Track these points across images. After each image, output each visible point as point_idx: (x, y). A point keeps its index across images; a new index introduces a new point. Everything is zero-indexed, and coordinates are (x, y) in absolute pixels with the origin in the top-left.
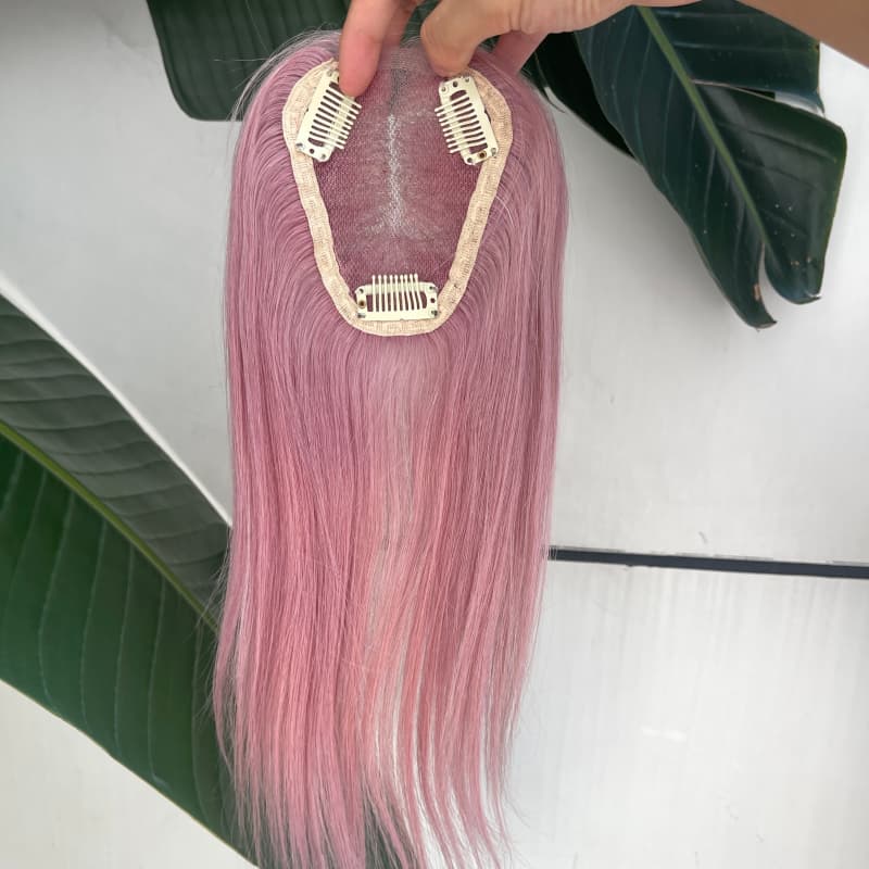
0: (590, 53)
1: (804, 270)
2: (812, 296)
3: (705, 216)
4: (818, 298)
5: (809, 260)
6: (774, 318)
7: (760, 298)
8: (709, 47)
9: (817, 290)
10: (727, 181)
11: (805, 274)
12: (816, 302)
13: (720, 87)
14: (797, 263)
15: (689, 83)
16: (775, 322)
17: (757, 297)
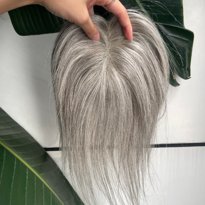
1: (185, 71)
2: (189, 77)
4: (190, 78)
5: (186, 68)
6: (179, 84)
7: (175, 79)
9: (190, 76)
11: (186, 72)
12: (190, 79)
13: (161, 24)
14: (183, 69)
16: (179, 85)
17: (174, 79)
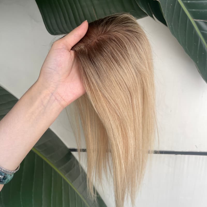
0: (166, 15)
3: (197, 57)
8: (197, 10)
10: (203, 47)
13: (201, 21)
15: (192, 21)
